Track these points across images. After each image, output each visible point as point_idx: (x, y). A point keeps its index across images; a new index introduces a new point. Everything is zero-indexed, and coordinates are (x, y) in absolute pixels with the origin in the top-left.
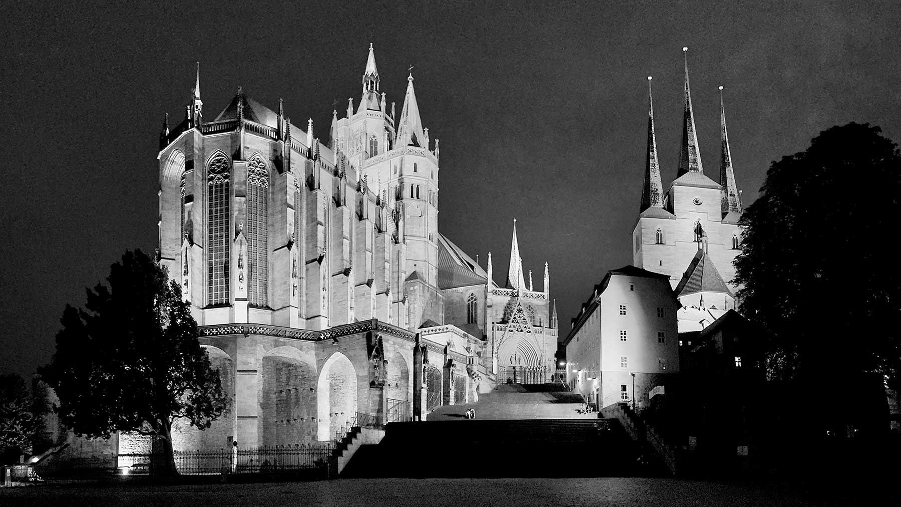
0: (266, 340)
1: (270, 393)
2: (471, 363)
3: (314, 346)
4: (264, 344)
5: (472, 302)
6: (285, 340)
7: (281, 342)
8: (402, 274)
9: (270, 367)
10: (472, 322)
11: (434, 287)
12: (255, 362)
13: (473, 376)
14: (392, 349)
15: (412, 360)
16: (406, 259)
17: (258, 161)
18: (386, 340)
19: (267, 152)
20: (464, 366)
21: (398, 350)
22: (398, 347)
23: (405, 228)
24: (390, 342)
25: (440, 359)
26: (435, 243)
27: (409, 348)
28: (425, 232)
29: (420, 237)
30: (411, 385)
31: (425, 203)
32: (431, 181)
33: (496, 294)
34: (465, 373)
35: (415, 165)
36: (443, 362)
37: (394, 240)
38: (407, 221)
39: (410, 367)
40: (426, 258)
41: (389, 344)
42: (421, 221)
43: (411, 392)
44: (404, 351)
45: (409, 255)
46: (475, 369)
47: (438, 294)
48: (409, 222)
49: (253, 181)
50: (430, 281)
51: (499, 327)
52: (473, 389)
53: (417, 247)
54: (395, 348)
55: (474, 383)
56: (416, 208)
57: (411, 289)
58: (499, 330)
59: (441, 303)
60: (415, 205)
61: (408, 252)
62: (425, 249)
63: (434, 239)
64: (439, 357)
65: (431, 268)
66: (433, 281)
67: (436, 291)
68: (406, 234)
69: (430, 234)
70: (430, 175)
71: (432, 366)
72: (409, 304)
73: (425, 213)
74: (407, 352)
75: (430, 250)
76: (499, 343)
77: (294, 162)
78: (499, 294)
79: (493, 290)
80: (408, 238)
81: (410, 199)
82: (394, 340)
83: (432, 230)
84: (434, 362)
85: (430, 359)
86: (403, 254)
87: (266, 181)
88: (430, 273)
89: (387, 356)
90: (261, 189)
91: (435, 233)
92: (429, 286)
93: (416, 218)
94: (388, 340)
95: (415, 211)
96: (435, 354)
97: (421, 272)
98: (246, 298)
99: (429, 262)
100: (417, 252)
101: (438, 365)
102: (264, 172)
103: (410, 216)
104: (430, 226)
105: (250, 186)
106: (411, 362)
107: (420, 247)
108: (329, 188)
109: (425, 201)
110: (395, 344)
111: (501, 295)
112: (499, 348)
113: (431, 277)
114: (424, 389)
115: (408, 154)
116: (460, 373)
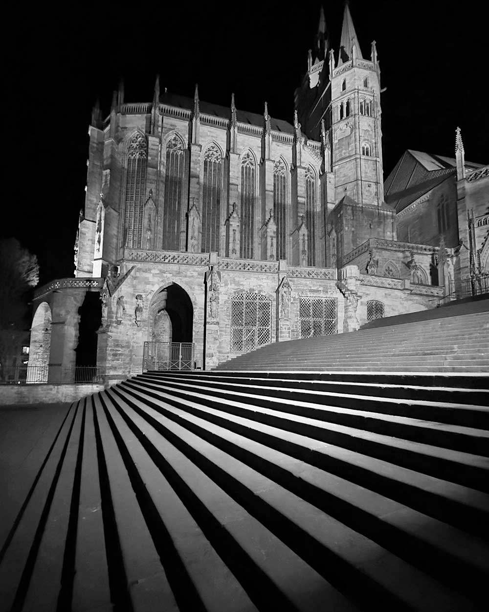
2: (345, 277)
11: (373, 204)
13: (346, 296)
14: (159, 280)
15: (202, 290)
16: (335, 188)
17: (138, 137)
18: (146, 269)
19: (144, 127)
20: (331, 285)
21: (171, 279)
22: (171, 275)
23: (334, 155)
24: (153, 271)
25: (268, 281)
26: (375, 156)
27: (195, 274)
28: (356, 148)
29: (350, 156)
30: (200, 321)
31: (355, 117)
32: (363, 90)
33: (476, 178)
34: (335, 292)
35: (344, 84)
36: (275, 284)
37: (321, 173)
38: (335, 146)
39: (195, 298)
40: (357, 177)
41: (152, 274)
42: (350, 138)
43: (197, 330)
44: (185, 279)
45: (338, 181)
46: (352, 284)
47: (382, 211)
48: (338, 146)
49: (132, 156)
50: (365, 201)
51: (483, 221)
52: (349, 314)
53: (347, 168)
54: (164, 277)
55: (350, 306)
56: (345, 128)
57: (339, 216)
58: (481, 225)
59: (390, 221)
60: (343, 126)
61: (337, 179)
62: (357, 167)
63: (373, 152)
64: (265, 279)
65: (367, 186)
66: (372, 199)
67: (378, 209)
68: (334, 161)
69: (367, 149)
70: (363, 85)
71: (249, 292)
72: (337, 234)
73: (356, 128)
74: (192, 279)
75: (365, 166)
76: (482, 244)
77: (174, 127)
78: (481, 177)
79: (471, 175)
80: (337, 164)
81: (338, 122)
82: (162, 268)
83: (370, 143)
84: (254, 286)
85: (245, 283)
86: (330, 182)
87: (144, 152)
88: (365, 192)
89: (147, 290)
90: (139, 160)
91: (374, 145)
92: (364, 207)
93: (344, 139)
94: (150, 270)
95: (344, 132)
96: (256, 276)
97: (352, 194)
98: (101, 257)
99: (363, 179)
100: (346, 174)
101: (263, 289)
102: (144, 145)
103: (339, 140)
104: (365, 140)
105: (129, 160)
106: (198, 292)
107: (350, 167)
108: (222, 143)
109: (355, 115)
110: (164, 273)
111: (484, 177)
112: (481, 251)
113: (367, 196)
114: (212, 324)
115: (335, 77)
116: (322, 295)
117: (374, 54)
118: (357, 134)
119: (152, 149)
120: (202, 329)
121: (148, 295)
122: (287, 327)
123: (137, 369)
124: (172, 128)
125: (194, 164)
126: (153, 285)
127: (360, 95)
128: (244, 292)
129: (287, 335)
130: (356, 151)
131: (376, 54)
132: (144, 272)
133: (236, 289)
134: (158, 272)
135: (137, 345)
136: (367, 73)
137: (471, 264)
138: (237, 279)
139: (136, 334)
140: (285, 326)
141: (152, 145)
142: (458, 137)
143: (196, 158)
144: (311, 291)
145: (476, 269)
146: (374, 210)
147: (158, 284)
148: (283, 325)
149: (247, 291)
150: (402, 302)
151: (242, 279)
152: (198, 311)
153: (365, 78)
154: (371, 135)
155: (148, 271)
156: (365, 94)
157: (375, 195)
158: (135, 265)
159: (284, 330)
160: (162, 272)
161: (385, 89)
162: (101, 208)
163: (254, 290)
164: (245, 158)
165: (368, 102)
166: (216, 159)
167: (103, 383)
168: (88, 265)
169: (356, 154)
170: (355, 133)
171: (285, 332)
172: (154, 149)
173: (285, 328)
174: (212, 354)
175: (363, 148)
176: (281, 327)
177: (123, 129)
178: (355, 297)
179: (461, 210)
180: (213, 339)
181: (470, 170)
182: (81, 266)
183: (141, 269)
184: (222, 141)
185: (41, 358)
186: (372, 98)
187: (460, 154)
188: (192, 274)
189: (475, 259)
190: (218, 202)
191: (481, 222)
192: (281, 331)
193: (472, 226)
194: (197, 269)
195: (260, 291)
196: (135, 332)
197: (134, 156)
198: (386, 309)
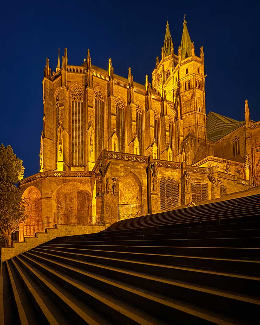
0: (58, 180)
1: (82, 210)
2: (212, 172)
3: (89, 180)
4: (56, 182)
5: (236, 142)
6: (70, 179)
7: (67, 180)
8: (180, 137)
9: (82, 197)
10: (237, 154)
11: (203, 139)
12: (51, 193)
13: (214, 182)
14: (123, 170)
15: (145, 176)
16: (183, 128)
17: (78, 88)
18: (117, 164)
19: (82, 82)
20: (205, 176)
21: (130, 170)
22: (130, 167)
23: (182, 110)
24: (120, 165)
25: (176, 173)
26: (203, 112)
27: (142, 167)
28: (195, 107)
29: (191, 112)
30: (145, 194)
31: (194, 89)
32: (197, 75)
33: (254, 128)
34: (207, 180)
35: (187, 70)
36: (180, 175)
37: (175, 120)
38: (183, 105)
39: (142, 181)
40: (196, 123)
41: (120, 167)
42: (191, 101)
43: (144, 199)
44: (136, 170)
45: (185, 125)
46: (216, 176)
47: (207, 143)
48: (184, 105)
49: (75, 99)
50: (200, 137)
51: (258, 149)
52: (215, 191)
53: (190, 118)
54: (126, 168)
55: (215, 187)
56: (188, 95)
57: (186, 144)
58: (257, 152)
59: (211, 148)
60: (187, 94)
61: (184, 124)
62: (195, 118)
63: (202, 110)
64: (175, 172)
65: (200, 128)
66: (202, 136)
67: (206, 142)
68: (182, 113)
69: (199, 108)
70: (197, 71)
71: (168, 178)
72: (185, 154)
73: (194, 96)
74: (140, 170)
75: (199, 117)
76: (258, 161)
77: (99, 84)
78: (257, 127)
79: (252, 126)
80: (184, 115)
81: (184, 92)
82: (125, 163)
83: (201, 105)
84: (170, 176)
85: (166, 174)
86: (181, 125)
87: (82, 98)
88: (199, 132)
89: (118, 175)
90: (79, 103)
91: (203, 106)
92: (199, 140)
93: (188, 101)
94: (119, 164)
95: (188, 97)
96: (171, 170)
97: (193, 132)
98: (63, 160)
99: (198, 125)
100: (190, 121)
101: (175, 177)
102: (81, 93)
103: (185, 102)
104: (199, 103)
105: (73, 102)
106: (144, 177)
107: (191, 118)
108: (125, 97)
109: (194, 88)
110: (126, 166)
111: (259, 127)
112: (258, 165)
113: (200, 134)
114: (154, 195)
115: (182, 65)
116: (201, 181)
117: (202, 55)
118: (195, 99)
119: (90, 96)
120: (146, 198)
121: (118, 178)
122: (189, 197)
123: (115, 219)
124: (98, 84)
125: (113, 108)
126: (121, 173)
127: (196, 77)
128: (166, 179)
129: (189, 201)
130: (194, 109)
131: (203, 55)
132: (116, 165)
133: (162, 177)
134: (123, 165)
135: (114, 206)
136: (199, 65)
137: (253, 171)
138: (162, 171)
139: (113, 200)
140: (188, 197)
141: (90, 94)
142: (246, 105)
143: (114, 104)
144: (196, 179)
145: (255, 174)
146: (204, 142)
147: (124, 172)
148: (187, 196)
149: (167, 178)
150: (234, 187)
151: (164, 172)
152: (144, 188)
153: (198, 68)
154: (202, 101)
155: (118, 164)
156: (198, 77)
157: (204, 134)
158: (111, 161)
159: (187, 199)
160: (125, 166)
161: (206, 76)
162: (61, 130)
163: (170, 178)
164: (137, 107)
165: (200, 82)
166: (121, 107)
167: (104, 225)
168: (49, 166)
169: (195, 110)
170: (194, 99)
171: (188, 199)
172: (91, 97)
173: (188, 198)
174: (155, 210)
175: (198, 107)
176: (186, 197)
177: (68, 82)
178: (219, 182)
179: (248, 144)
180: (155, 203)
181: (251, 123)
182: (45, 166)
183: (114, 163)
184: (125, 96)
185: (27, 222)
186: (201, 80)
187: (247, 114)
188: (140, 167)
189: (255, 168)
190: (124, 132)
191: (257, 150)
192: (186, 199)
193: (253, 152)
194: (142, 165)
195: (173, 178)
196: (113, 199)
197: (76, 100)
198: (227, 190)
